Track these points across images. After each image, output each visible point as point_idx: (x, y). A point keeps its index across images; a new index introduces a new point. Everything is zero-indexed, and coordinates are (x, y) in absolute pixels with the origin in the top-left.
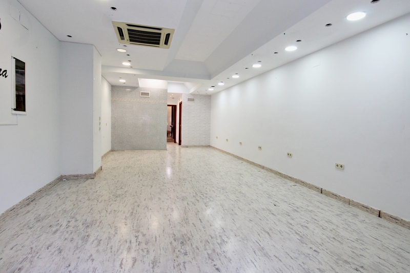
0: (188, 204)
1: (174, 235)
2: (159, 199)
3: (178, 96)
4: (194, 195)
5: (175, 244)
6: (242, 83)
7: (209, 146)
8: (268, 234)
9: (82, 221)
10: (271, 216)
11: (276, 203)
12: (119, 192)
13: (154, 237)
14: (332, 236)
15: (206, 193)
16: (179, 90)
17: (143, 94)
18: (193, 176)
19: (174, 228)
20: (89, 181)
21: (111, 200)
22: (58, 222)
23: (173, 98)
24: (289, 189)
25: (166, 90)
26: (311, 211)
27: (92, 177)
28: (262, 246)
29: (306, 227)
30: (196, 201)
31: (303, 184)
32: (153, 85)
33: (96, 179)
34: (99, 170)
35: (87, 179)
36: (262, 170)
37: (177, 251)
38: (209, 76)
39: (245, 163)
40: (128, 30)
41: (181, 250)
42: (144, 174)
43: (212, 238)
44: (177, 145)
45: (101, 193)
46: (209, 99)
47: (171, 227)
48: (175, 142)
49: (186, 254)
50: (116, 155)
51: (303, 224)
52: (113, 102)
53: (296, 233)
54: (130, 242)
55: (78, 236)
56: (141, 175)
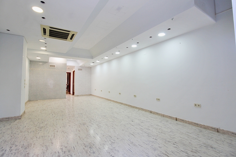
0: (87, 126)
1: (85, 144)
2: (70, 126)
3: (73, 67)
4: (90, 121)
5: (86, 149)
6: (109, 61)
7: (91, 95)
8: (133, 135)
9: (21, 146)
10: (132, 126)
11: (133, 120)
12: (42, 125)
13: (72, 147)
14: (161, 131)
16: (73, 64)
17: (51, 66)
18: (86, 111)
19: (83, 141)
20: (18, 121)
21: (37, 130)
22: (3, 149)
23: (69, 69)
24: (137, 113)
25: (66, 64)
26: (149, 122)
27: (20, 118)
28: (132, 141)
29: (149, 129)
31: (142, 109)
32: (58, 61)
33: (22, 119)
34: (23, 113)
35: (16, 120)
36: (122, 105)
37: (88, 152)
38: (92, 57)
39: (112, 102)
40: (50, 30)
41: (91, 151)
42: (55, 113)
43: (106, 142)
44: (71, 96)
45: (29, 127)
46: (90, 69)
47: (81, 140)
48: (70, 94)
49: (94, 153)
50: (32, 104)
51: (147, 128)
52: (30, 71)
53: (145, 133)
54: (58, 152)
55: (21, 155)
56: (53, 114)
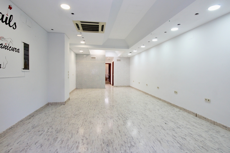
0: (113, 121)
1: (104, 140)
2: (98, 117)
3: (112, 58)
4: (118, 115)
5: (103, 145)
6: (147, 50)
7: (129, 86)
8: (160, 142)
9: (55, 129)
10: (163, 130)
11: (166, 122)
12: (77, 113)
13: (92, 140)
14: (201, 145)
15: (125, 114)
16: (112, 55)
17: (92, 58)
18: (118, 104)
19: (104, 136)
20: (62, 106)
21: (72, 117)
22: (43, 129)
23: (109, 60)
24: (175, 113)
25: (105, 55)
26: (189, 128)
27: (64, 104)
28: (155, 150)
29: (185, 138)
30: (119, 120)
31: (185, 110)
32: (98, 53)
33: (66, 105)
34: (68, 100)
35: (61, 105)
36: (160, 101)
37: (104, 150)
38: (128, 47)
39: (149, 96)
41: (107, 150)
43: (125, 143)
44: (111, 86)
45: (67, 113)
46: (129, 60)
47: (102, 134)
49: (109, 152)
50: (78, 91)
51: (182, 137)
52: (77, 63)
53: (178, 142)
54: (79, 143)
55: (52, 138)
56: (90, 103)
